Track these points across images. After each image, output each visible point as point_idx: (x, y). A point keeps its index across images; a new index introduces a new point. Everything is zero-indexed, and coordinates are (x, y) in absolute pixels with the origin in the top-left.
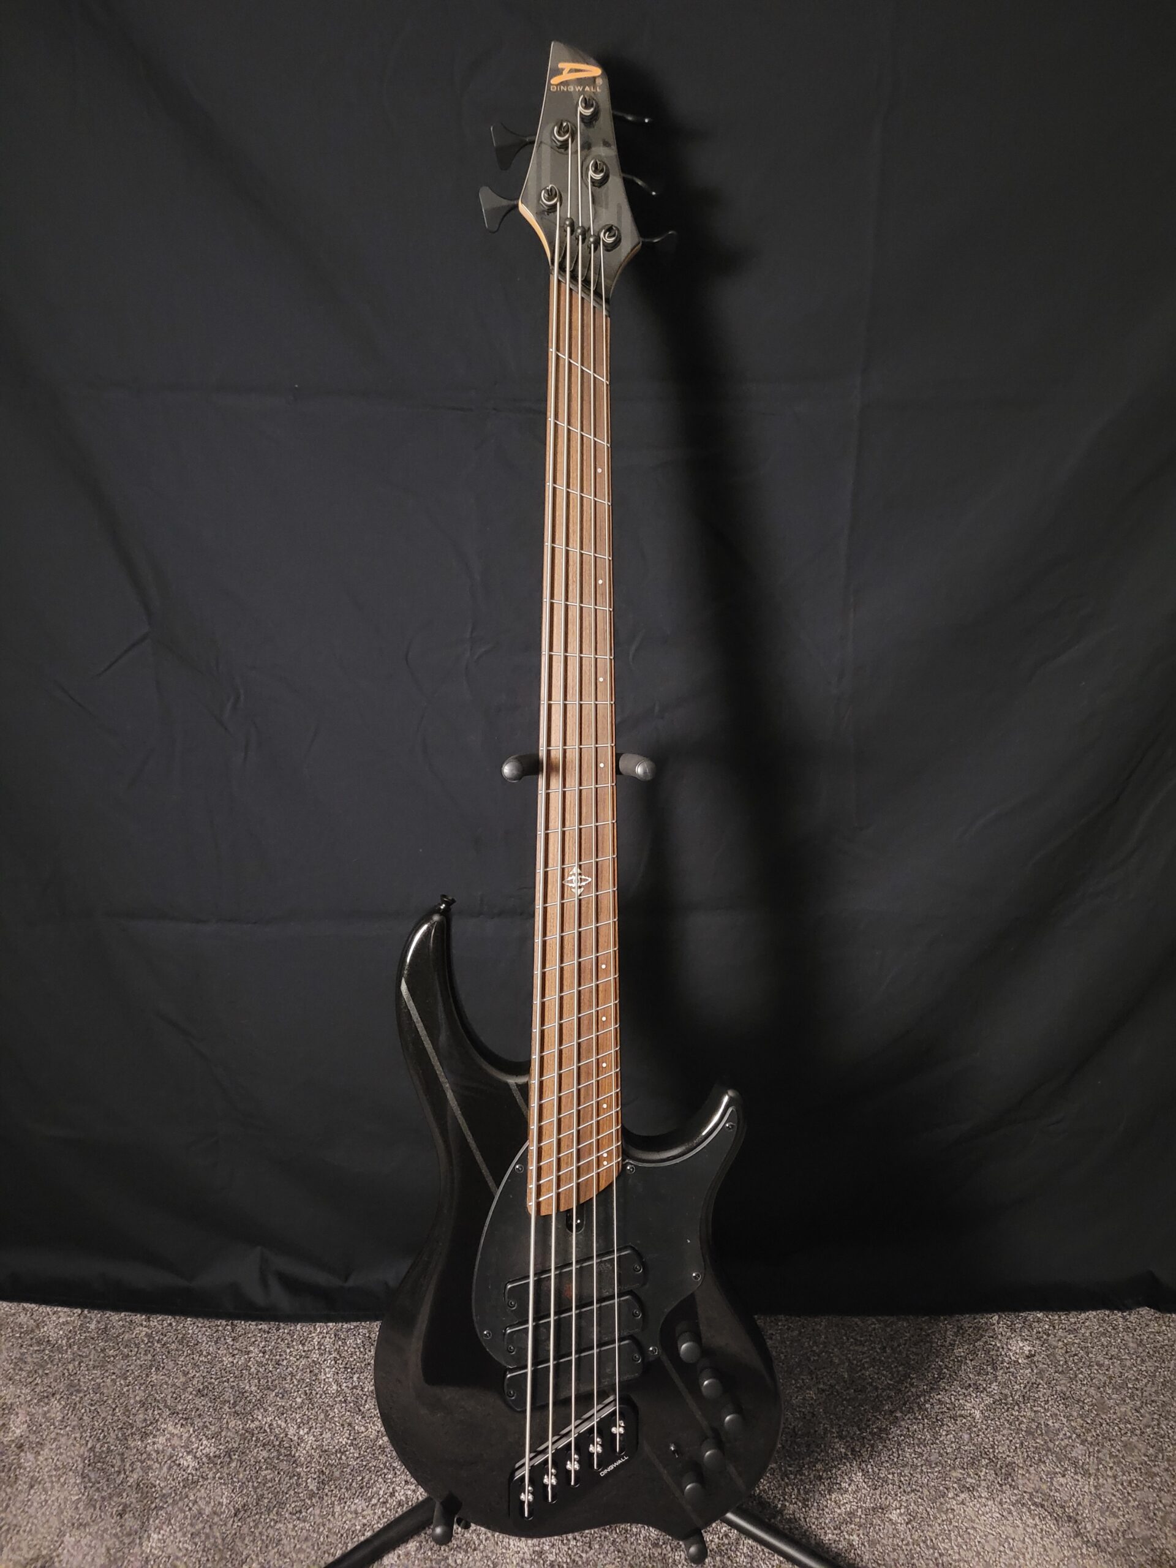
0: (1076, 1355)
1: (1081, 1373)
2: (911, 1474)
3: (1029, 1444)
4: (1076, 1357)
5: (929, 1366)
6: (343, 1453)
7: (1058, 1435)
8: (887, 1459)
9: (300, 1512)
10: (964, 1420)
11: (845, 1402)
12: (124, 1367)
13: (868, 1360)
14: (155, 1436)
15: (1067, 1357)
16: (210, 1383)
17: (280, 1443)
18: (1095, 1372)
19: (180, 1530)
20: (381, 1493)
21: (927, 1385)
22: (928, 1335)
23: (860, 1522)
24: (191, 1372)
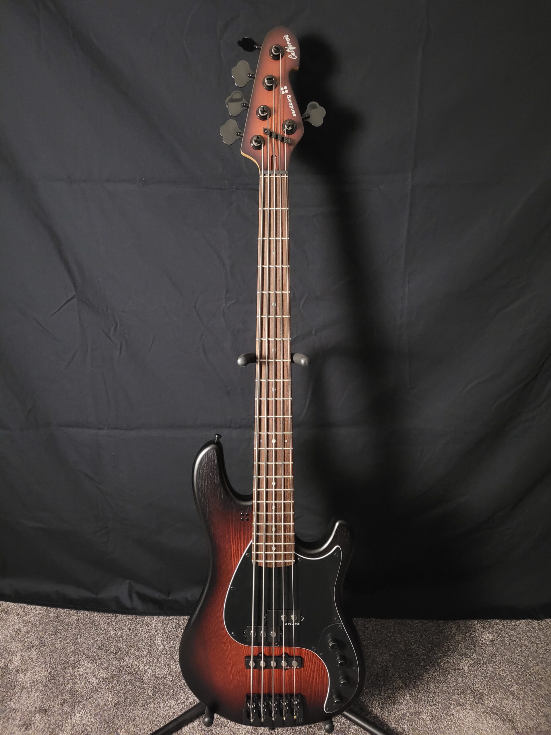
0: (515, 641)
1: (517, 649)
2: (433, 696)
3: (491, 683)
4: (515, 642)
5: (443, 645)
6: (165, 678)
7: (505, 680)
8: (422, 689)
9: (145, 706)
10: (460, 671)
11: (402, 661)
12: (65, 635)
13: (414, 641)
14: (79, 668)
15: (510, 642)
16: (104, 644)
17: (136, 672)
18: (524, 649)
19: (89, 712)
20: (182, 698)
21: (442, 654)
22: (443, 629)
23: (408, 719)
24: (96, 638)
